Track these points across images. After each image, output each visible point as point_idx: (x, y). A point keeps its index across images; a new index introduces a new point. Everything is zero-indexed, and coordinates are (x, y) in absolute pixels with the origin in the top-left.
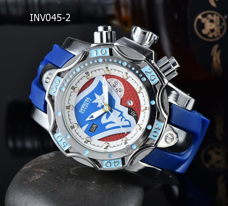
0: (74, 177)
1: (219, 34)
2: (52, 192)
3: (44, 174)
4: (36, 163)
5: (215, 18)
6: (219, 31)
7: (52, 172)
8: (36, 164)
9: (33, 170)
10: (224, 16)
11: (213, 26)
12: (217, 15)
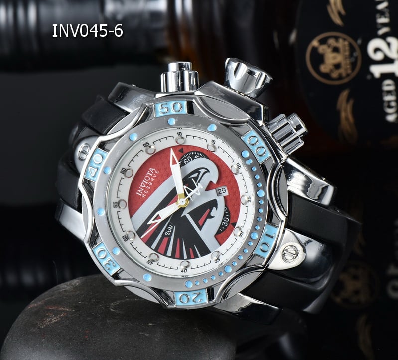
0: (117, 317)
1: (349, 72)
2: (82, 342)
3: (65, 314)
4: (50, 296)
5: (342, 44)
6: (348, 67)
7: (79, 310)
8: (50, 298)
9: (46, 308)
10: (356, 41)
11: (339, 58)
12: (345, 40)
